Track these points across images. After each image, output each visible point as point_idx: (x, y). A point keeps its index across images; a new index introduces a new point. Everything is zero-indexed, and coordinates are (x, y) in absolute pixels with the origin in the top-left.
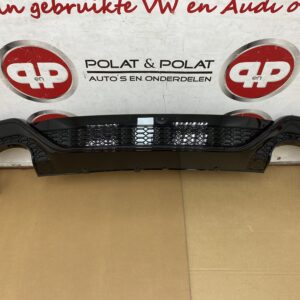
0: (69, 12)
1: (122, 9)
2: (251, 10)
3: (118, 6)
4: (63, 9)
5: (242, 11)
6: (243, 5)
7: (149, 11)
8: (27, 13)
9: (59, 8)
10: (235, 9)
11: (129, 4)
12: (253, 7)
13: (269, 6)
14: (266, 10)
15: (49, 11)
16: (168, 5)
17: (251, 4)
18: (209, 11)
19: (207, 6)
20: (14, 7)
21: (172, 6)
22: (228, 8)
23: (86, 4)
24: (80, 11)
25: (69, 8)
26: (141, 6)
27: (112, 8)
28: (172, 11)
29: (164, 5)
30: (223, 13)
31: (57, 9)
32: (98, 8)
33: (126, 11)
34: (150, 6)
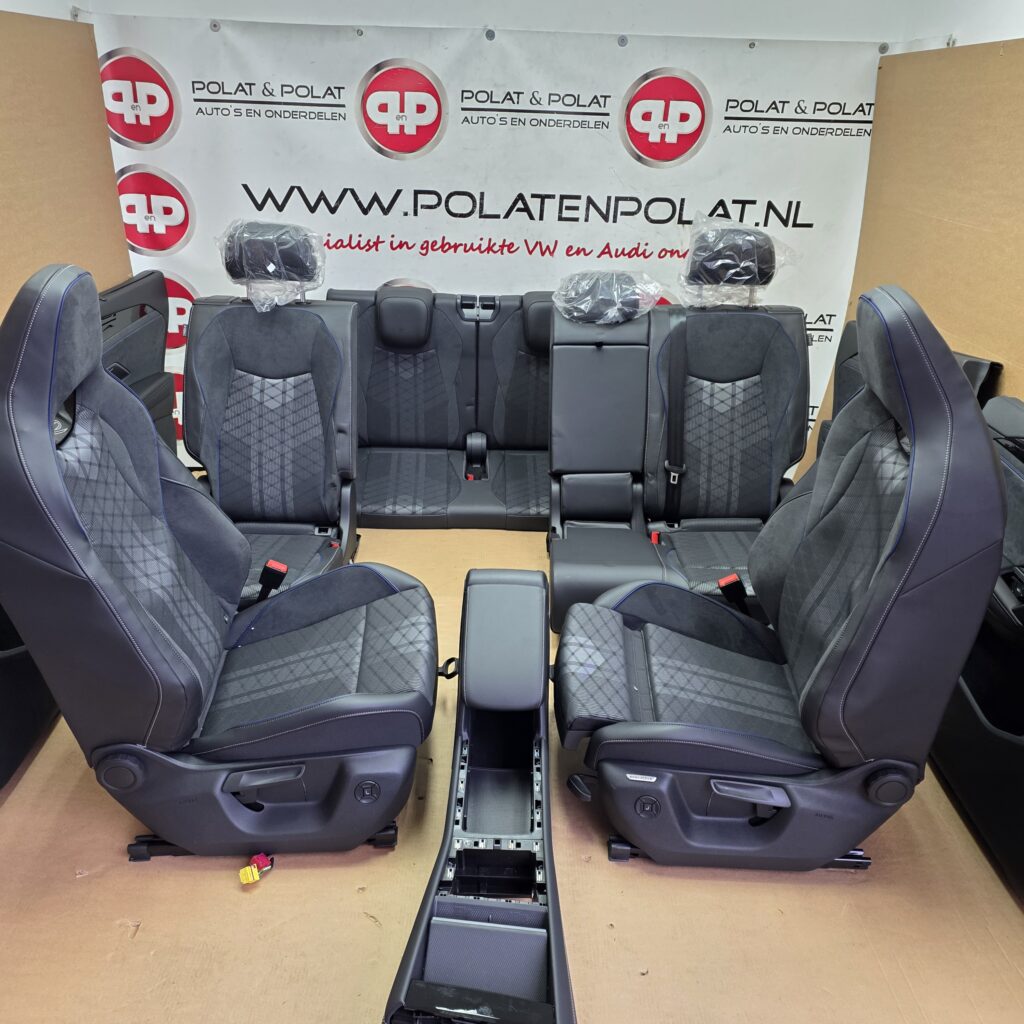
0: (455, 251)
1: (506, 249)
2: (625, 255)
3: (502, 247)
4: (450, 248)
5: (617, 256)
6: (617, 250)
7: (530, 252)
8: (417, 248)
9: (447, 247)
10: (609, 252)
11: (512, 244)
12: (626, 252)
13: (640, 252)
14: (638, 256)
15: (437, 249)
16: (548, 247)
17: (624, 249)
18: (586, 255)
19: (584, 250)
20: (406, 243)
21: (552, 250)
22: (603, 253)
23: (472, 244)
24: (466, 251)
25: (456, 247)
26: (523, 249)
27: (496, 248)
28: (552, 254)
29: (544, 248)
30: (599, 256)
31: (445, 247)
32: (483, 249)
33: (510, 252)
34: (531, 249)
